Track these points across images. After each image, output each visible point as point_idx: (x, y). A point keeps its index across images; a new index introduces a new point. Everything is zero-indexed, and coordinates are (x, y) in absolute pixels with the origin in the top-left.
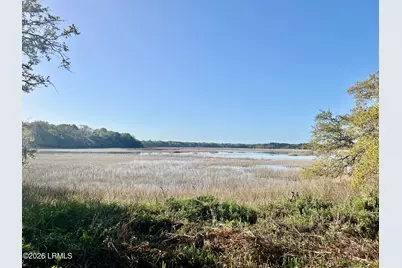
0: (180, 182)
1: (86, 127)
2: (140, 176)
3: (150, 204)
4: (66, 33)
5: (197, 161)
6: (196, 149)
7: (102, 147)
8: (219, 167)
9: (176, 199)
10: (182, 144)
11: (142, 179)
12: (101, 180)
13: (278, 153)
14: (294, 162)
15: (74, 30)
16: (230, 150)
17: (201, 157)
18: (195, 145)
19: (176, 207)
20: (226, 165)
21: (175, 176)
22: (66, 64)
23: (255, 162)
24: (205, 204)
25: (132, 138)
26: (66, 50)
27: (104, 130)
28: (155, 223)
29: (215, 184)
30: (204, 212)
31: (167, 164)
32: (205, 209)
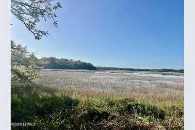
0: (114, 88)
1: (72, 60)
2: (94, 83)
3: (97, 101)
4: (55, 8)
5: (123, 77)
6: (122, 71)
7: (78, 69)
8: (135, 81)
9: (111, 99)
10: (115, 68)
11: (94, 85)
12: (75, 85)
13: (168, 74)
14: (179, 79)
15: (59, 6)
16: (140, 72)
17: (125, 75)
18: (122, 69)
19: (112, 104)
20: (139, 79)
21: (111, 84)
22: (56, 24)
23: (155, 79)
24: (130, 103)
25: (92, 65)
26: (55, 16)
27: (79, 61)
28: (98, 114)
29: (134, 90)
30: (129, 109)
31: (107, 78)
32: (129, 107)
